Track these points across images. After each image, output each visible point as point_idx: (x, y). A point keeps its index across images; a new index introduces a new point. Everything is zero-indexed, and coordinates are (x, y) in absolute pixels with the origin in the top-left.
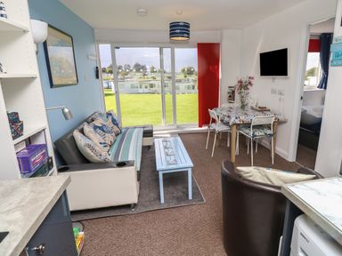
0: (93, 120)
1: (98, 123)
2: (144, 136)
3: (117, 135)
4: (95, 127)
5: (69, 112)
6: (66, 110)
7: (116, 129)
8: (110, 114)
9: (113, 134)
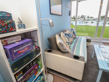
0: (65, 31)
1: (67, 32)
2: (87, 42)
3: (74, 39)
4: (66, 34)
5: (52, 22)
6: (51, 21)
7: (74, 36)
8: (73, 30)
9: (73, 38)
